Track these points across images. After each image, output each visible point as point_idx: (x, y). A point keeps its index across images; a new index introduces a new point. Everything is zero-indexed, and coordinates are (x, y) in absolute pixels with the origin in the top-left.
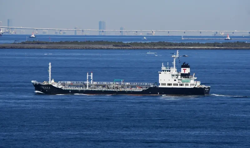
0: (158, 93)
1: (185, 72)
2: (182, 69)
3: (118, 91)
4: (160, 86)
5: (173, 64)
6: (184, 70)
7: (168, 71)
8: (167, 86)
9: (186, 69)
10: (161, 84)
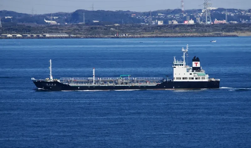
0: (174, 87)
1: (196, 66)
2: (194, 63)
3: (130, 86)
4: (174, 80)
5: (183, 58)
6: (195, 64)
7: (180, 65)
8: (182, 80)
9: (198, 63)
10: (175, 78)
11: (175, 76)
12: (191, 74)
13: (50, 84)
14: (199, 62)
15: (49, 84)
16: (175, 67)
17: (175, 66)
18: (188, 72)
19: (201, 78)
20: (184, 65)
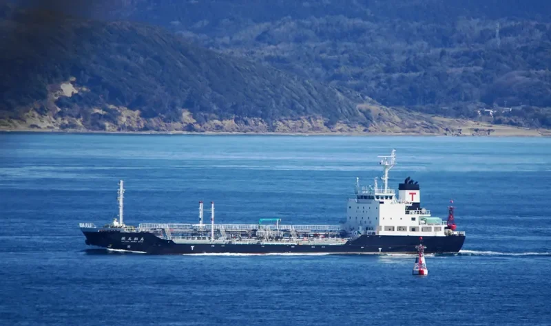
11: (382, 223)
12: (413, 219)
13: (130, 239)
14: (418, 192)
15: (127, 239)
16: (382, 203)
17: (381, 201)
18: (407, 213)
19: (433, 229)
20: (393, 198)
